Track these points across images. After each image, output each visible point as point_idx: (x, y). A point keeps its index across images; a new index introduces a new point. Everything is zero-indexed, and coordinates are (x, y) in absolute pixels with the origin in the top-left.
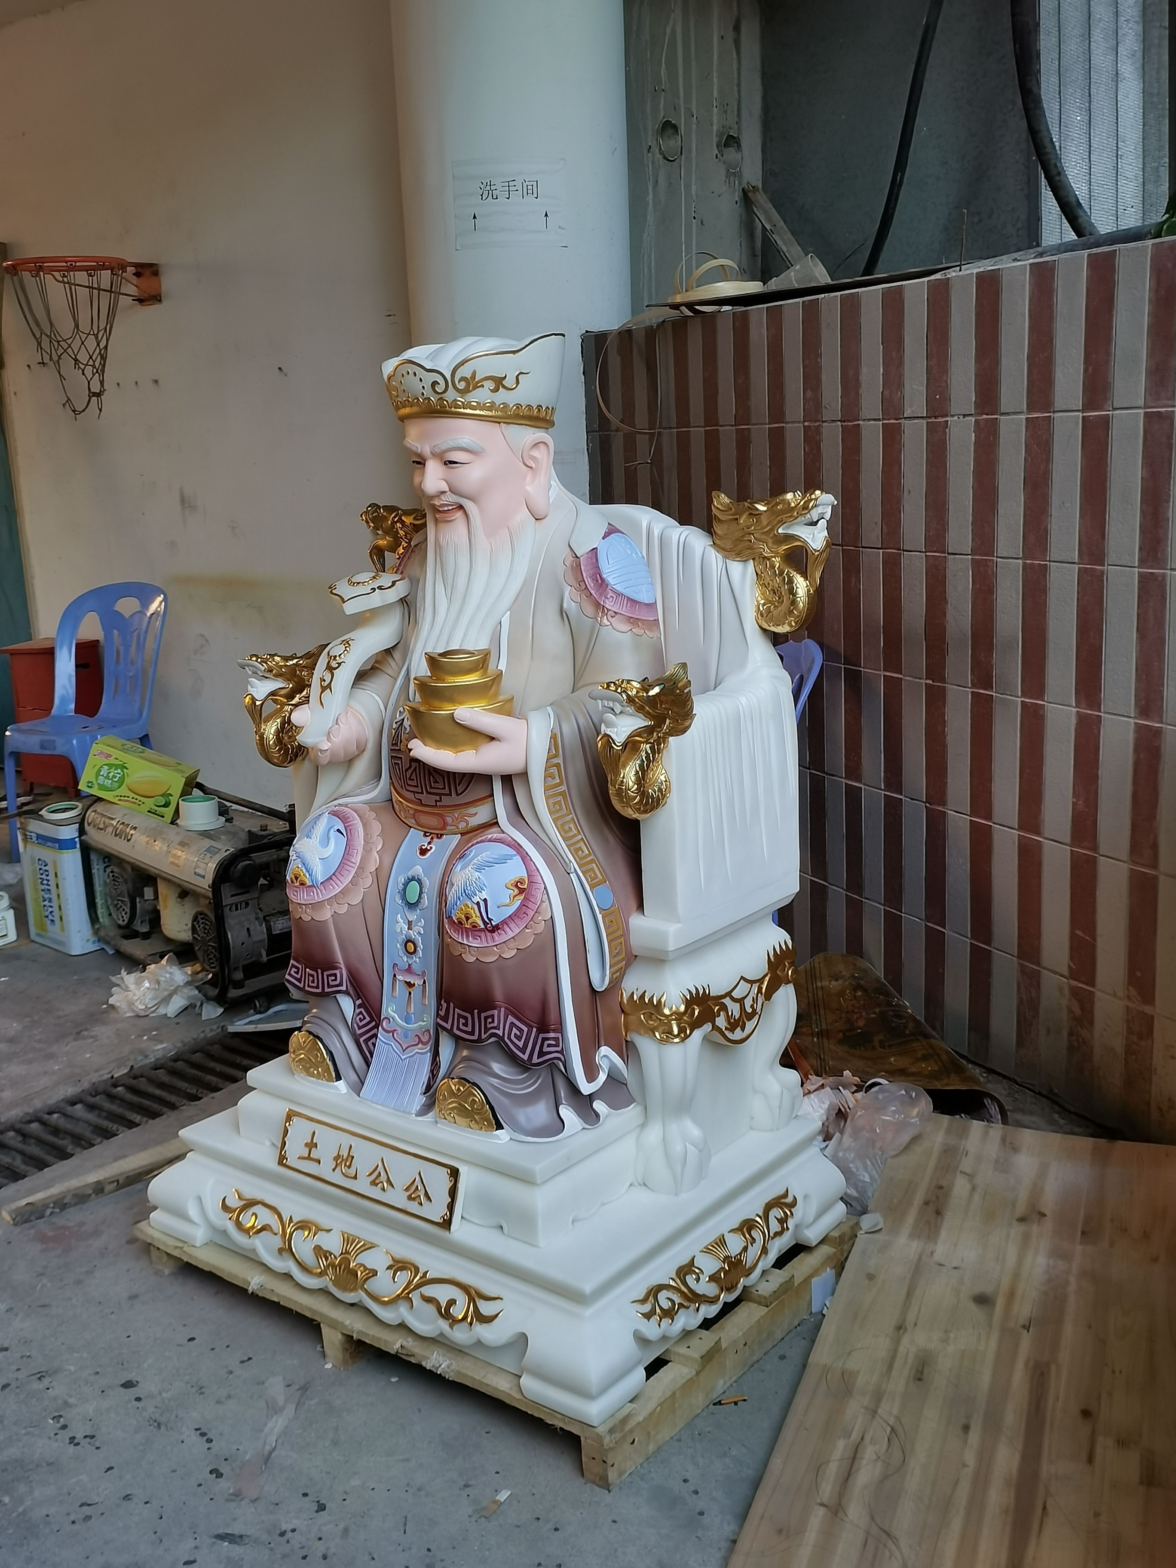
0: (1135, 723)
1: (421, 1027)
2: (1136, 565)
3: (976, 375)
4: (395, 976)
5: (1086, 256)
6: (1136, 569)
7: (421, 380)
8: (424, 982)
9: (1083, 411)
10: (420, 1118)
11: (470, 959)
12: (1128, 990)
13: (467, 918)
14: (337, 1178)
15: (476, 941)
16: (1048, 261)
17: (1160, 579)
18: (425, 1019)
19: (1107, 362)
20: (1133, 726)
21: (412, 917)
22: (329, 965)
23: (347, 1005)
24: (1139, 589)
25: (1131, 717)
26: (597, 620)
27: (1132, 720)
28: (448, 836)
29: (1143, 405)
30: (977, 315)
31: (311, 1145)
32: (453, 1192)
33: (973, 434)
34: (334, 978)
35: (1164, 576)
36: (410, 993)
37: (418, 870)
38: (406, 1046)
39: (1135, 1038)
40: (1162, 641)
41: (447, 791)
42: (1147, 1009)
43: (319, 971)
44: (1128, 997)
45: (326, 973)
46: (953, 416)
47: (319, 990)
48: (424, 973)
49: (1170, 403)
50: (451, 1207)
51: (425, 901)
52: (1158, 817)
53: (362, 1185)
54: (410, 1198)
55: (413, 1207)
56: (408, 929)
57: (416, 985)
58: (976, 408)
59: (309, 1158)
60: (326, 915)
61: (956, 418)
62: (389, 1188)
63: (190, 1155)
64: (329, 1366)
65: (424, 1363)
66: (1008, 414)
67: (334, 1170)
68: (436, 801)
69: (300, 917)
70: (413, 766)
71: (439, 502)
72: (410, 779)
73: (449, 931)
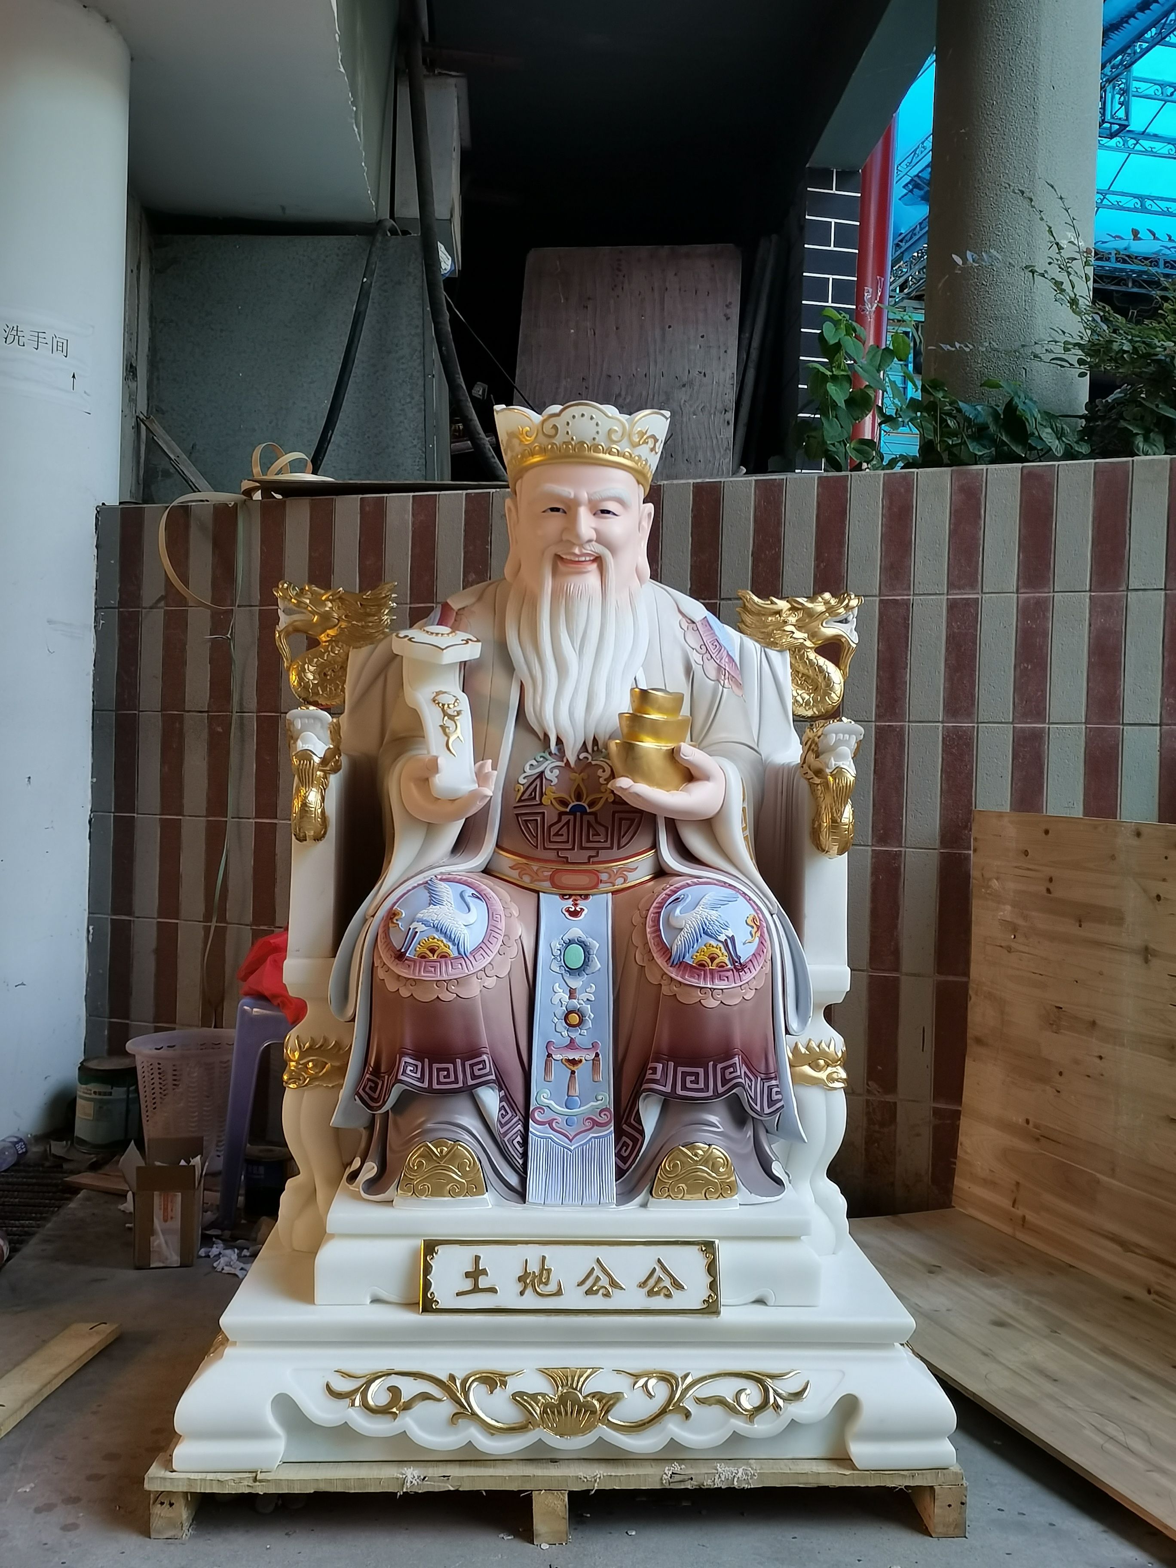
0: (872, 850)
1: (594, 1108)
2: (873, 720)
3: (691, 566)
4: (549, 1055)
5: (816, 478)
6: (874, 724)
7: (597, 424)
8: (597, 1055)
10: (622, 1208)
11: (711, 1003)
12: (868, 1084)
13: (712, 959)
14: (530, 1301)
15: (722, 982)
16: (776, 479)
17: (898, 729)
18: (600, 1098)
19: (840, 560)
20: (870, 853)
21: (576, 983)
22: (473, 1053)
23: (490, 1098)
24: (876, 738)
25: (868, 846)
26: (720, 682)
27: (869, 849)
28: (594, 897)
29: (878, 594)
30: (694, 517)
31: (476, 1273)
32: (712, 1268)
34: (481, 1066)
35: (902, 728)
36: (573, 1072)
37: (576, 931)
38: (573, 1134)
39: (877, 1127)
40: (901, 779)
41: (608, 844)
43: (459, 1061)
45: (467, 1064)
47: (460, 1085)
48: (594, 1045)
49: (905, 592)
50: (713, 1286)
51: (597, 964)
52: (899, 926)
53: (573, 1299)
54: (651, 1293)
55: (659, 1303)
56: (570, 998)
57: (584, 1061)
59: (476, 1289)
60: (474, 990)
62: (616, 1291)
63: (228, 1351)
64: (545, 1546)
65: (708, 1483)
66: (730, 599)
67: (522, 1293)
68: (590, 857)
69: (438, 997)
70: (565, 819)
71: (580, 550)
72: (557, 834)
73: (679, 979)
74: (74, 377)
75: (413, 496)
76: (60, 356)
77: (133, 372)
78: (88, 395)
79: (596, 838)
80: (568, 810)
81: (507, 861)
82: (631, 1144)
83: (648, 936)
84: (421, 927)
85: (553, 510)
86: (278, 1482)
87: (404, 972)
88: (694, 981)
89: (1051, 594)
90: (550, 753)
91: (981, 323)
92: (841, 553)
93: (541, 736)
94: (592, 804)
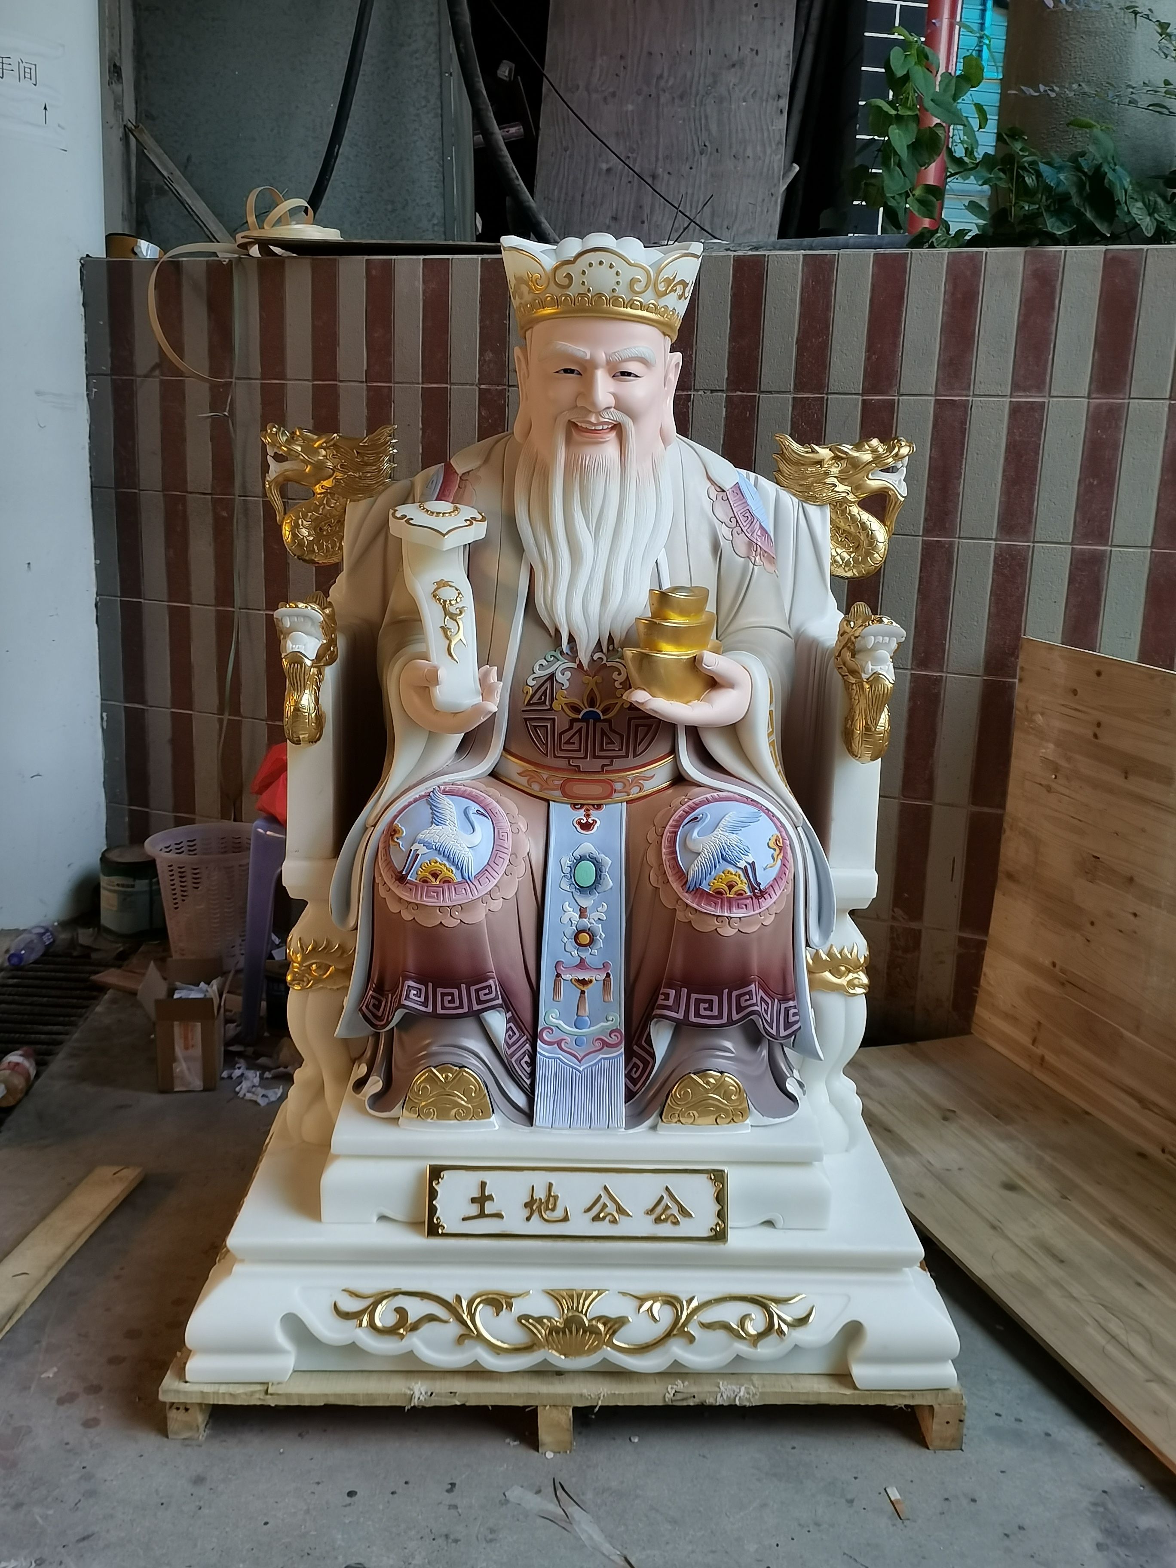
0: (911, 674)
1: (603, 1029)
2: (921, 534)
3: (729, 353)
4: (558, 975)
5: (872, 254)
6: (921, 538)
7: (617, 273)
8: (608, 975)
9: (862, 395)
10: (631, 1131)
11: (728, 931)
13: (731, 887)
14: (536, 1226)
15: (741, 910)
16: (827, 255)
17: (947, 546)
18: (610, 1018)
19: (894, 352)
20: (909, 677)
21: (586, 902)
22: (479, 977)
23: (497, 1022)
24: (922, 555)
25: (907, 669)
26: (750, 559)
27: (909, 672)
28: (607, 806)
29: (933, 393)
30: (734, 296)
31: (482, 1199)
32: (720, 1198)
33: (724, 410)
34: (487, 991)
35: (951, 544)
36: (583, 992)
37: (588, 847)
38: (582, 1055)
40: (947, 601)
41: (623, 753)
42: (914, 925)
43: (463, 986)
44: (894, 918)
45: (473, 989)
46: (698, 390)
47: (466, 1010)
48: (605, 965)
49: (964, 393)
50: (721, 1215)
51: (609, 882)
52: (935, 755)
53: (580, 1224)
54: (658, 1220)
55: (666, 1230)
56: (580, 917)
57: (594, 981)
58: (728, 384)
59: (482, 1215)
60: (479, 916)
61: (701, 393)
62: (622, 1217)
63: (237, 1268)
64: (550, 1455)
65: (710, 1401)
66: (770, 392)
67: (528, 1219)
68: (603, 766)
69: (441, 923)
70: (577, 726)
71: (597, 419)
72: (568, 742)
73: (695, 906)
74: (45, 108)
75: (424, 260)
76: (27, 84)
77: (117, 72)
78: (63, 128)
79: (611, 747)
80: (580, 717)
81: (514, 768)
82: (641, 1065)
83: (664, 857)
84: (422, 850)
85: (566, 371)
86: (288, 1396)
87: (406, 896)
88: (710, 910)
89: (1126, 401)
90: (562, 653)
91: (1072, 39)
92: (895, 344)
93: (552, 633)
94: (605, 711)
